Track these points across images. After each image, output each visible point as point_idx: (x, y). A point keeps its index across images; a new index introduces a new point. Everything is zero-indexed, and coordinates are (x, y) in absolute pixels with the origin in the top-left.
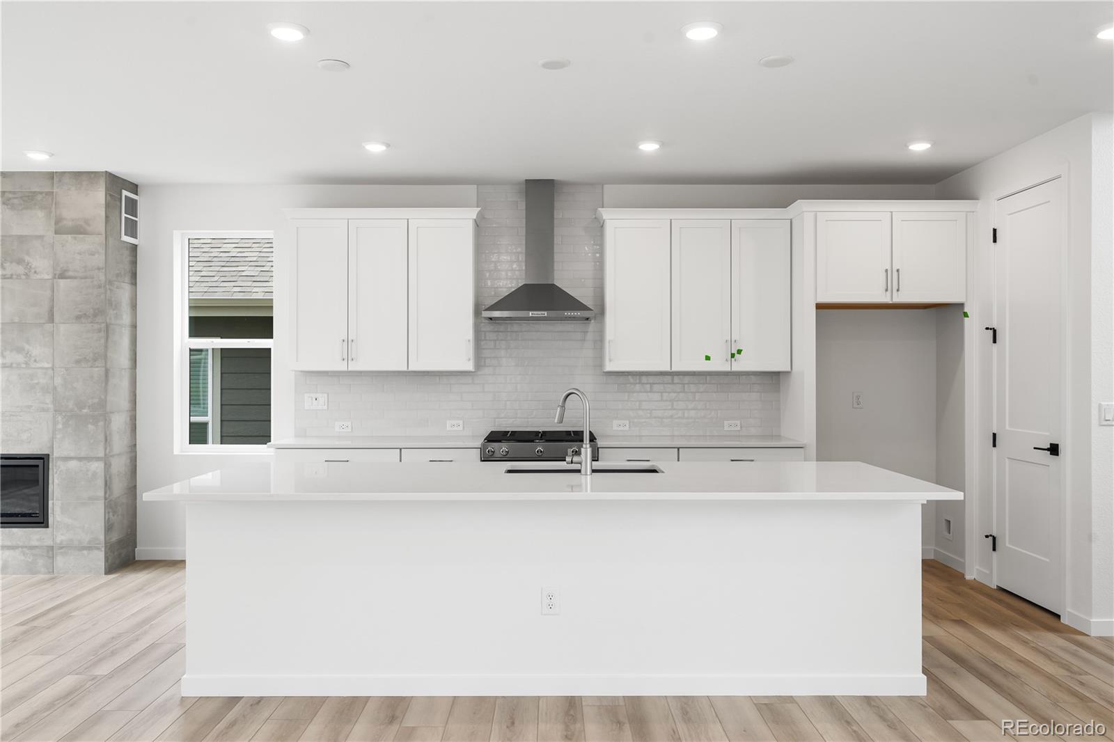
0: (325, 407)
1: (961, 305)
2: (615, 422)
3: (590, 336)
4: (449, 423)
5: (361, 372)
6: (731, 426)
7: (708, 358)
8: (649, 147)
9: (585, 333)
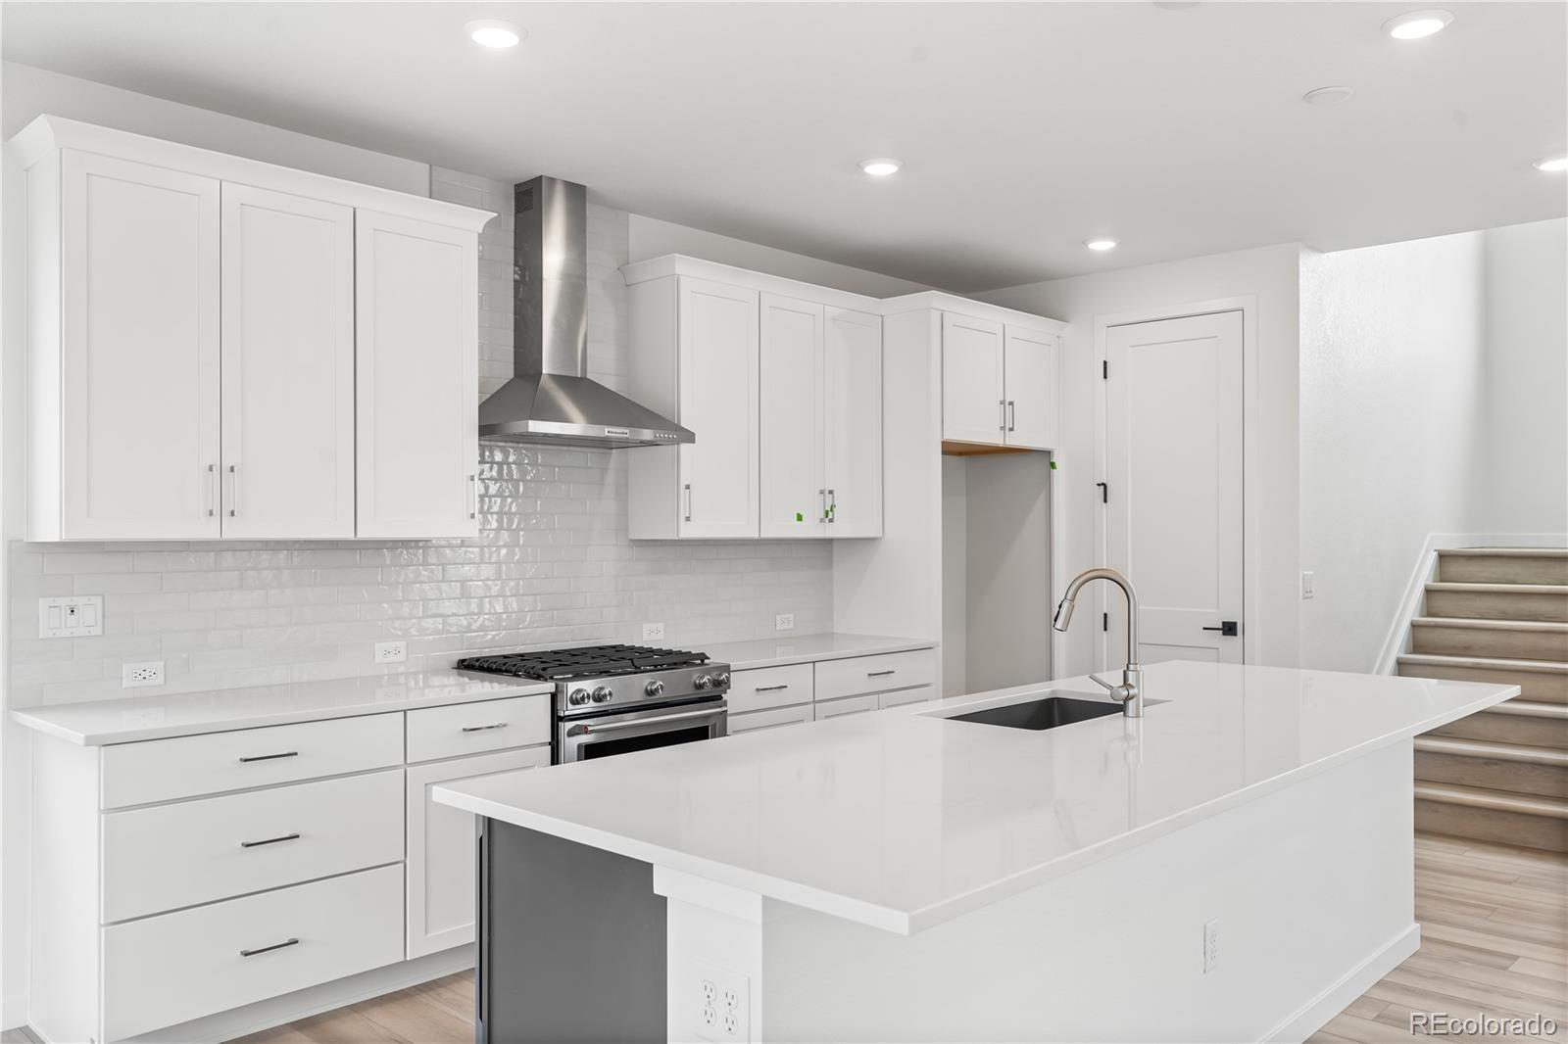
0: (97, 631)
1: (1048, 453)
2: (646, 627)
3: (611, 478)
4: (380, 647)
5: (187, 543)
6: (785, 623)
7: (800, 518)
8: (881, 170)
9: (604, 470)
